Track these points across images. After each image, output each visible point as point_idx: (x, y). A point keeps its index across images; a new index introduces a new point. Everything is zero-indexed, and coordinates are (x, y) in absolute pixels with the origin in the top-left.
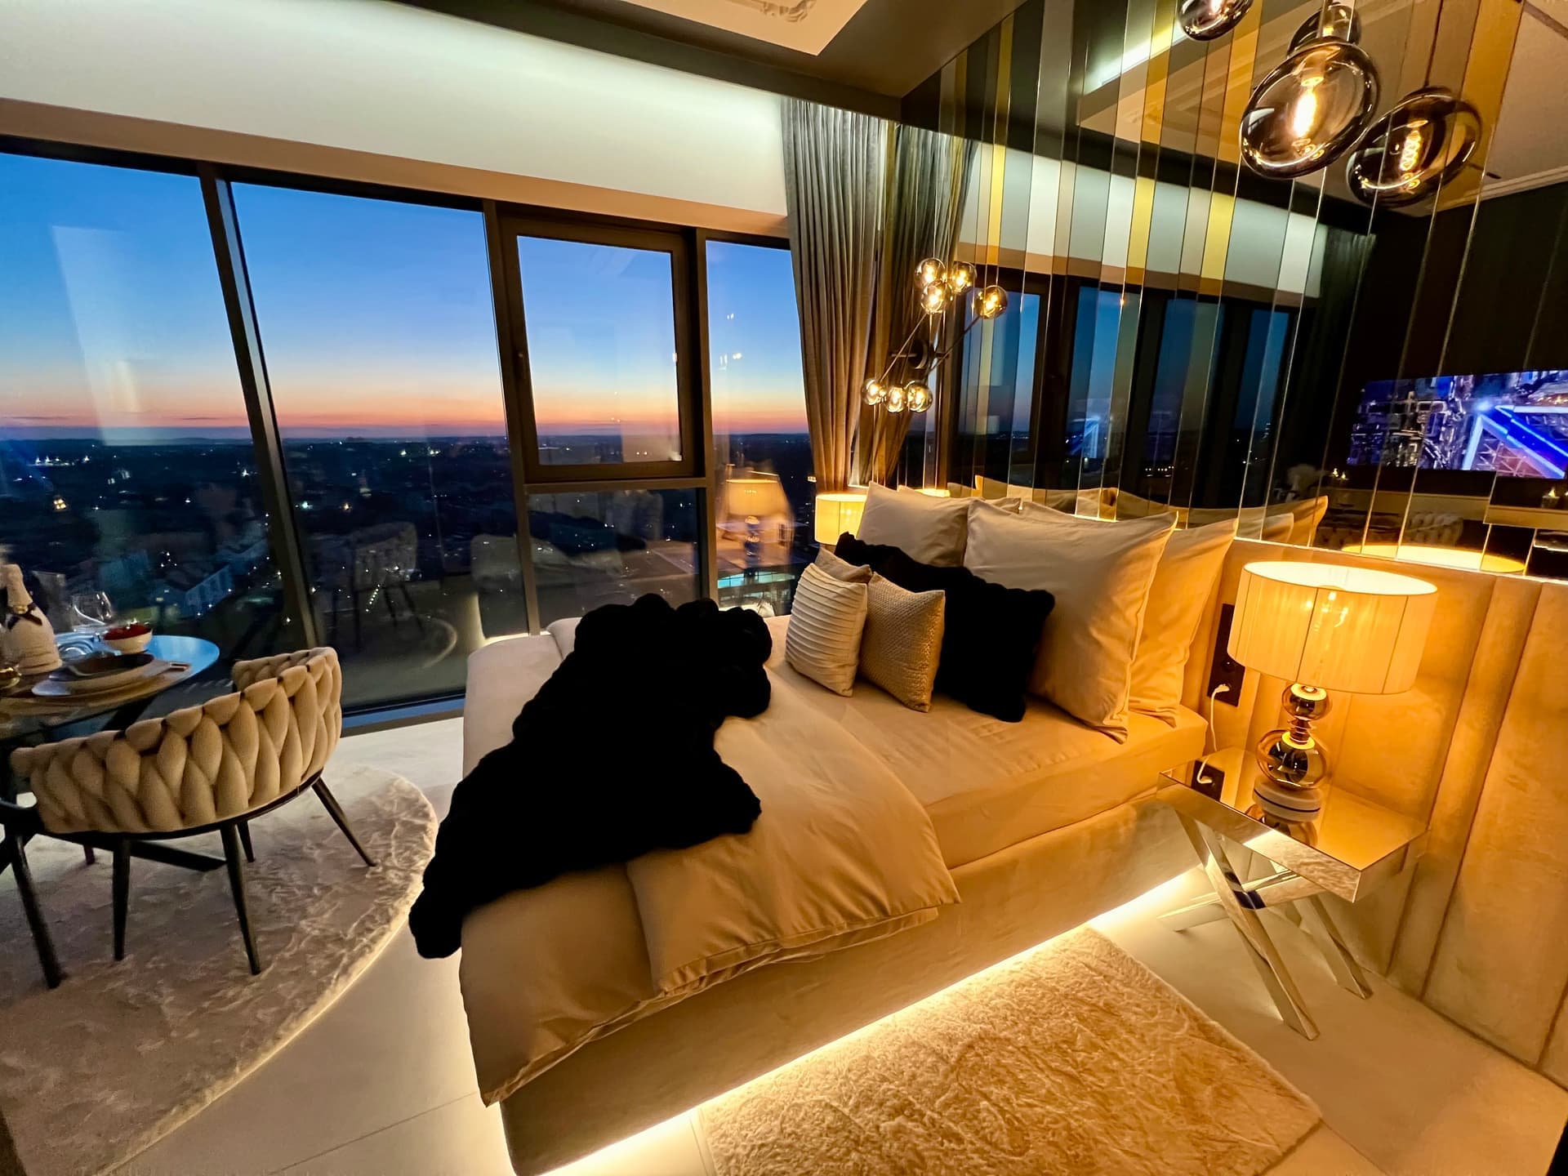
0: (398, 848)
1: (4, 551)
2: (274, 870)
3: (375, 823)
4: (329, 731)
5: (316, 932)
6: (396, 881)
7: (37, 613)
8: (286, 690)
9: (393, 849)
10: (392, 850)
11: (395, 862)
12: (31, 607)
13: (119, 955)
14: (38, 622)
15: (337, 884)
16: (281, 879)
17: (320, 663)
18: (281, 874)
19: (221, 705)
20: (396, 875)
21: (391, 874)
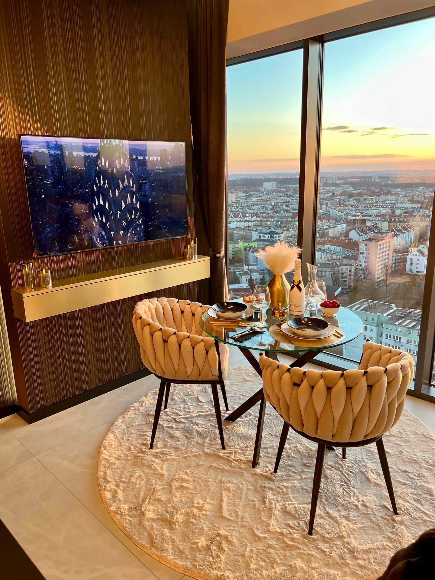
12: (300, 282)
14: (301, 290)
19: (330, 375)
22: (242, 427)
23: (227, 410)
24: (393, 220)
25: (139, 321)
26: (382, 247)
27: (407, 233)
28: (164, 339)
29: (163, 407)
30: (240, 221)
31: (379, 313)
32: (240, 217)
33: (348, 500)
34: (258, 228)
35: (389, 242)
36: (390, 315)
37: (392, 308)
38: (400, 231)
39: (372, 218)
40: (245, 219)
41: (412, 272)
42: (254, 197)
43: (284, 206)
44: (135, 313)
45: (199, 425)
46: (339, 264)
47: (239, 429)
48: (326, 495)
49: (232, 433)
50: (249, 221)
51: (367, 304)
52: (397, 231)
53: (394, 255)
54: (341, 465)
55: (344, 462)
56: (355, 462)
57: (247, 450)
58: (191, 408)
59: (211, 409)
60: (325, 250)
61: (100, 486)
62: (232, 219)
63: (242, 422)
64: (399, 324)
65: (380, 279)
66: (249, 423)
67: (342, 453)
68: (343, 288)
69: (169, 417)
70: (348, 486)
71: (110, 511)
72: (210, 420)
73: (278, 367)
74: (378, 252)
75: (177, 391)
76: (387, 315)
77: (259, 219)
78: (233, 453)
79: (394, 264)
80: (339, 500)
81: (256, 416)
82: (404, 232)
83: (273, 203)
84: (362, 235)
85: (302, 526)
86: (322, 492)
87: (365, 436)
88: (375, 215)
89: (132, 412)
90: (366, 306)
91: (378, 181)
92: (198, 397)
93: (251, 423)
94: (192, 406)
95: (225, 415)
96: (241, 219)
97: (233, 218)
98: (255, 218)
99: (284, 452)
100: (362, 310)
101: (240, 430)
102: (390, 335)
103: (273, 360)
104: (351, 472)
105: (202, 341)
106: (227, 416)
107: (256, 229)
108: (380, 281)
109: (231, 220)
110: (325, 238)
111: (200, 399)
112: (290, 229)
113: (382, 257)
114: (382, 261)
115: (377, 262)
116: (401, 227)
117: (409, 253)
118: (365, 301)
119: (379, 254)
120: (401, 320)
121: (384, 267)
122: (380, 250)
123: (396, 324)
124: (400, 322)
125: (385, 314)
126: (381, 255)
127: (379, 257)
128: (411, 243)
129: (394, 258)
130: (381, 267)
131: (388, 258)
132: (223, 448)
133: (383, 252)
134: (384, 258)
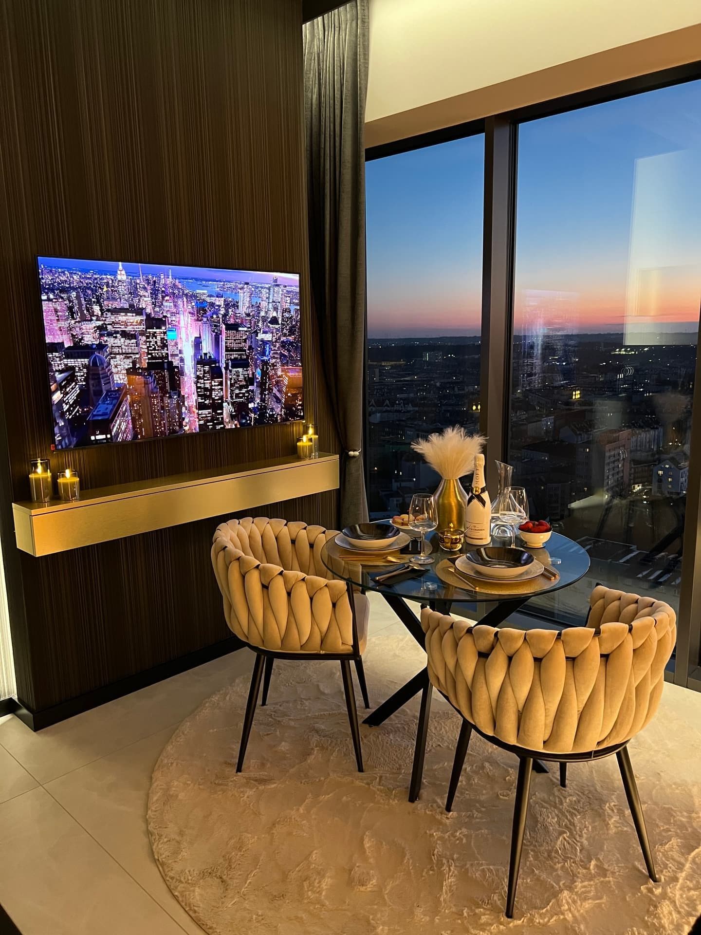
0: (690, 877)
1: (482, 441)
2: (574, 810)
3: (682, 827)
4: (638, 705)
5: (569, 917)
6: (665, 922)
7: (486, 496)
8: (600, 645)
9: (684, 874)
10: (682, 876)
11: (678, 893)
12: (483, 490)
13: (448, 809)
14: (483, 503)
15: (613, 873)
16: (574, 825)
17: (647, 628)
18: (577, 819)
19: (540, 637)
20: (670, 913)
21: (665, 908)
22: (391, 735)
23: (367, 706)
24: (629, 411)
25: (221, 553)
26: (612, 453)
27: (652, 432)
28: (263, 583)
29: (259, 701)
30: (387, 411)
31: (611, 560)
32: (387, 405)
33: (572, 857)
34: (416, 423)
35: (624, 446)
37: (632, 551)
38: (640, 427)
40: (395, 408)
41: (662, 493)
42: (409, 374)
43: (456, 389)
44: (215, 541)
45: (320, 732)
46: (544, 480)
47: (387, 738)
48: (535, 849)
49: (374, 744)
50: (400, 411)
51: (590, 544)
52: (636, 427)
53: (633, 466)
54: (559, 797)
55: (564, 792)
56: (582, 793)
57: (400, 773)
58: (307, 704)
59: (339, 706)
60: (523, 458)
61: (152, 836)
62: (374, 409)
63: (392, 727)
64: (644, 577)
66: (404, 728)
67: (559, 778)
68: (552, 518)
69: (270, 719)
70: (571, 833)
71: (168, 878)
72: (338, 723)
73: (452, 627)
74: (607, 461)
75: (283, 676)
76: (624, 562)
77: (417, 409)
78: (377, 778)
79: (632, 476)
80: (557, 858)
81: (414, 717)
82: (647, 429)
83: (438, 384)
84: (580, 434)
85: (496, 901)
86: (528, 843)
87: (598, 743)
89: (207, 711)
90: (590, 548)
91: (603, 349)
92: (318, 686)
93: (407, 728)
94: (309, 701)
95: (363, 714)
96: (388, 409)
97: (374, 406)
98: (410, 408)
99: (462, 775)
101: (389, 740)
103: (442, 615)
104: (575, 809)
105: (326, 585)
106: (366, 716)
107: (412, 424)
108: (611, 507)
109: (372, 409)
110: (522, 439)
111: (322, 688)
112: (466, 424)
113: (613, 469)
114: (613, 475)
115: (606, 478)
116: (643, 422)
117: (656, 463)
118: (587, 540)
119: (609, 464)
120: (647, 570)
121: (616, 486)
122: (609, 457)
123: (640, 577)
124: (644, 573)
125: (620, 561)
126: (612, 465)
127: (609, 470)
128: (658, 447)
129: (633, 470)
130: (612, 485)
131: (623, 471)
132: (361, 770)
133: (614, 462)
134: (616, 470)
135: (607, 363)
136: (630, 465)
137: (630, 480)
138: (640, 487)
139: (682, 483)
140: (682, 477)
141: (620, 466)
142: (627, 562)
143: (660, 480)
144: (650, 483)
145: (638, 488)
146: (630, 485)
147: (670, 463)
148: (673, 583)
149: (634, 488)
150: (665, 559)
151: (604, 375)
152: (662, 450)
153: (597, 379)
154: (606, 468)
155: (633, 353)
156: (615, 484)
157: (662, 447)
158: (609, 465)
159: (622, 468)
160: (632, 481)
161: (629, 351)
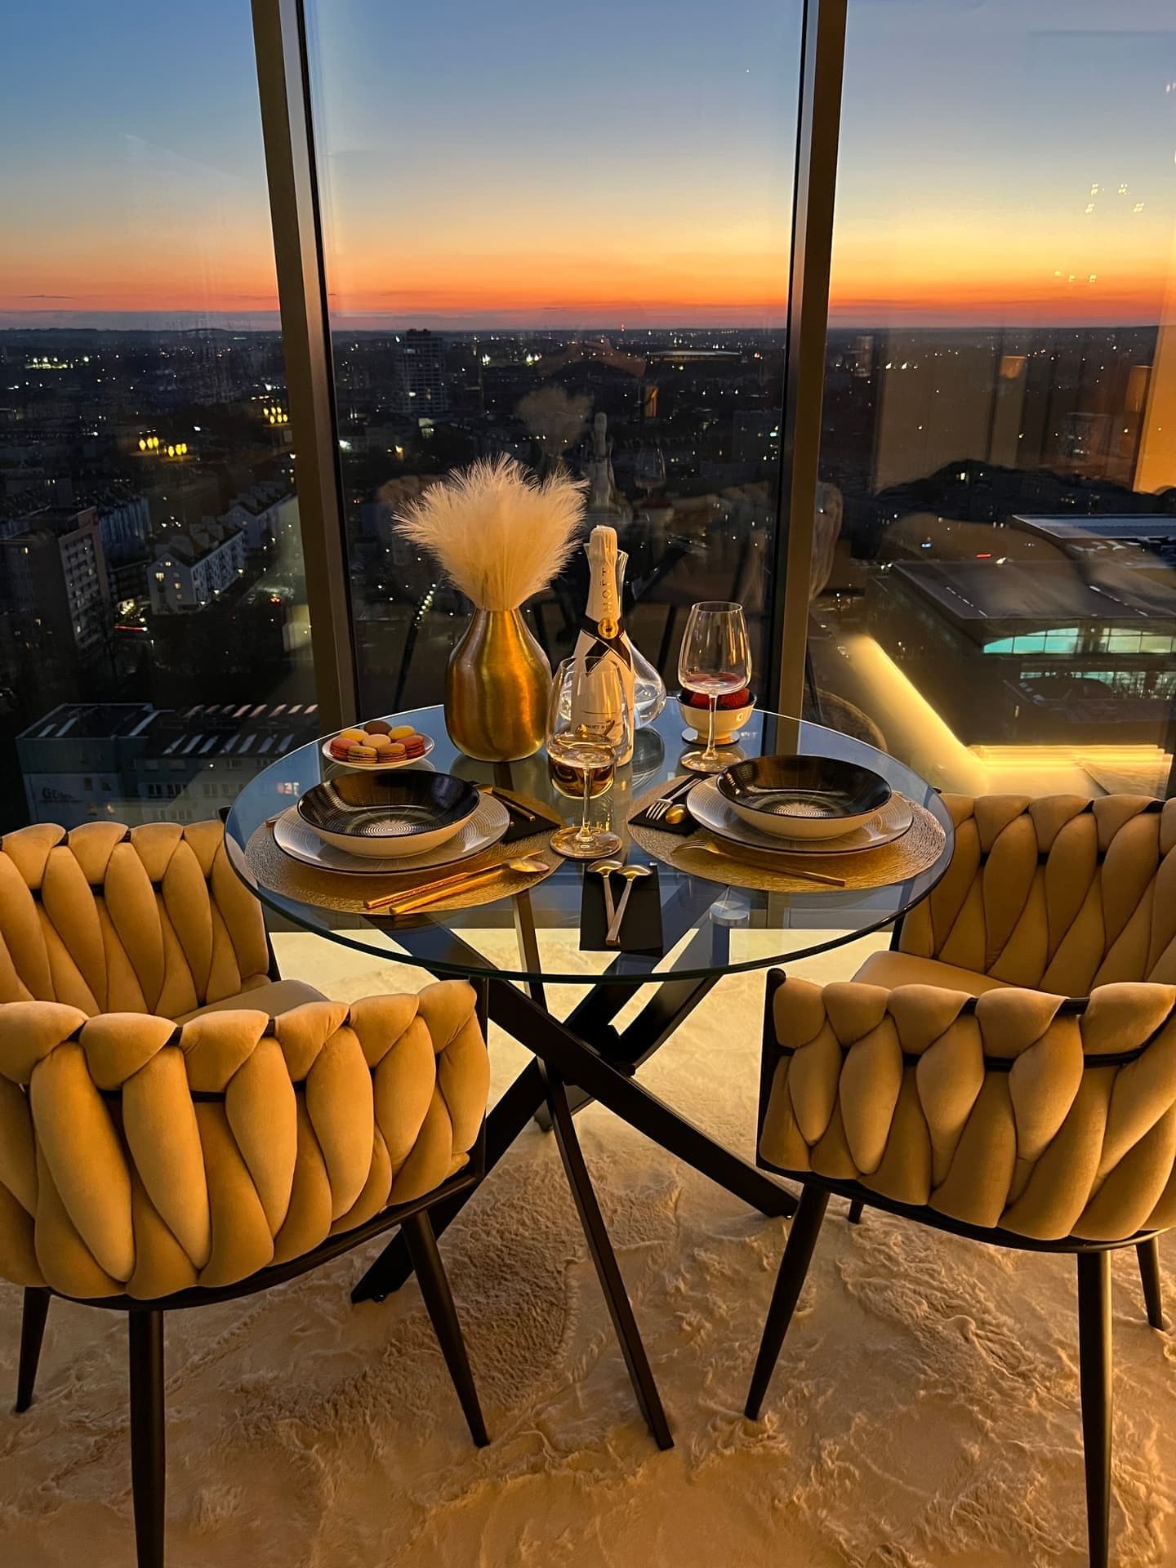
14: (627, 657)
16: (956, 1295)
24: (82, 473)
26: (72, 551)
27: (131, 507)
31: (115, 735)
35: (90, 536)
36: (145, 735)
37: (147, 714)
38: (109, 501)
39: (20, 471)
41: (170, 610)
51: (73, 716)
52: (103, 502)
53: (111, 570)
64: (175, 751)
65: (89, 641)
74: (66, 566)
76: (138, 735)
79: (114, 587)
82: (121, 503)
88: (26, 462)
90: (76, 723)
91: (9, 360)
100: (64, 736)
102: (159, 788)
108: (91, 646)
113: (80, 578)
114: (82, 590)
115: (70, 596)
116: (112, 491)
117: (150, 561)
118: (66, 710)
119: (70, 571)
120: (177, 740)
121: (92, 608)
122: (69, 558)
123: (168, 754)
124: (174, 746)
125: (133, 734)
126: (76, 573)
127: (73, 582)
128: (147, 533)
129: (113, 576)
130: (85, 607)
131: (97, 581)
132: (480, 1438)
133: (79, 566)
134: (85, 580)
135: (23, 386)
136: (107, 568)
137: (112, 594)
138: (132, 605)
139: (197, 589)
140: (195, 579)
141: (90, 572)
142: (143, 732)
143: (161, 587)
144: (147, 595)
145: (129, 608)
146: (114, 604)
147: (173, 559)
148: (223, 752)
149: (122, 608)
150: (202, 716)
151: (20, 409)
152: (152, 538)
153: (10, 417)
154: (68, 578)
155: (65, 366)
156: (89, 605)
157: (153, 533)
158: (71, 573)
159: (95, 576)
160: (116, 597)
161: (57, 364)
